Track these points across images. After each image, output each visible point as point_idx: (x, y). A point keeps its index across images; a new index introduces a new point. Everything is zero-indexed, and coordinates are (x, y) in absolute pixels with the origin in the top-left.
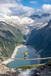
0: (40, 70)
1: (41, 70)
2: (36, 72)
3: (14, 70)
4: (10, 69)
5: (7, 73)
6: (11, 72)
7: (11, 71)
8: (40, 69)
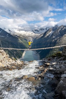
1: (49, 60)
2: (44, 62)
3: (20, 62)
5: (9, 66)
7: (16, 63)
8: (47, 60)
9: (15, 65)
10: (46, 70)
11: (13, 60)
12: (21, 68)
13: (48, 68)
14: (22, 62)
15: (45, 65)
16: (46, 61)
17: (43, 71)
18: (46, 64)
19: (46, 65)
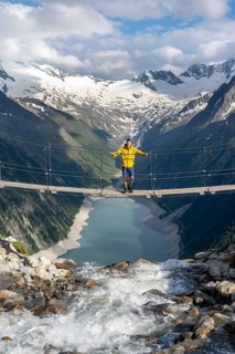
0: (226, 266)
2: (202, 277)
3: (53, 268)
4: (27, 263)
6: (24, 274)
8: (225, 261)
9: (22, 282)
10: (210, 324)
11: (9, 251)
12: (53, 301)
13: (225, 312)
14: (67, 266)
15: (207, 291)
16: (215, 270)
17: (192, 328)
18: (211, 284)
19: (215, 293)
